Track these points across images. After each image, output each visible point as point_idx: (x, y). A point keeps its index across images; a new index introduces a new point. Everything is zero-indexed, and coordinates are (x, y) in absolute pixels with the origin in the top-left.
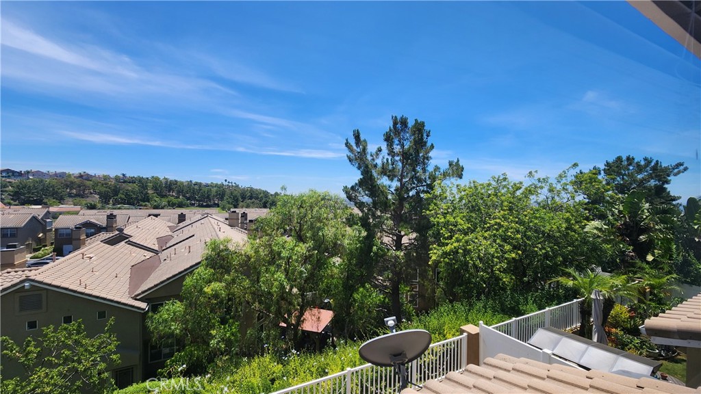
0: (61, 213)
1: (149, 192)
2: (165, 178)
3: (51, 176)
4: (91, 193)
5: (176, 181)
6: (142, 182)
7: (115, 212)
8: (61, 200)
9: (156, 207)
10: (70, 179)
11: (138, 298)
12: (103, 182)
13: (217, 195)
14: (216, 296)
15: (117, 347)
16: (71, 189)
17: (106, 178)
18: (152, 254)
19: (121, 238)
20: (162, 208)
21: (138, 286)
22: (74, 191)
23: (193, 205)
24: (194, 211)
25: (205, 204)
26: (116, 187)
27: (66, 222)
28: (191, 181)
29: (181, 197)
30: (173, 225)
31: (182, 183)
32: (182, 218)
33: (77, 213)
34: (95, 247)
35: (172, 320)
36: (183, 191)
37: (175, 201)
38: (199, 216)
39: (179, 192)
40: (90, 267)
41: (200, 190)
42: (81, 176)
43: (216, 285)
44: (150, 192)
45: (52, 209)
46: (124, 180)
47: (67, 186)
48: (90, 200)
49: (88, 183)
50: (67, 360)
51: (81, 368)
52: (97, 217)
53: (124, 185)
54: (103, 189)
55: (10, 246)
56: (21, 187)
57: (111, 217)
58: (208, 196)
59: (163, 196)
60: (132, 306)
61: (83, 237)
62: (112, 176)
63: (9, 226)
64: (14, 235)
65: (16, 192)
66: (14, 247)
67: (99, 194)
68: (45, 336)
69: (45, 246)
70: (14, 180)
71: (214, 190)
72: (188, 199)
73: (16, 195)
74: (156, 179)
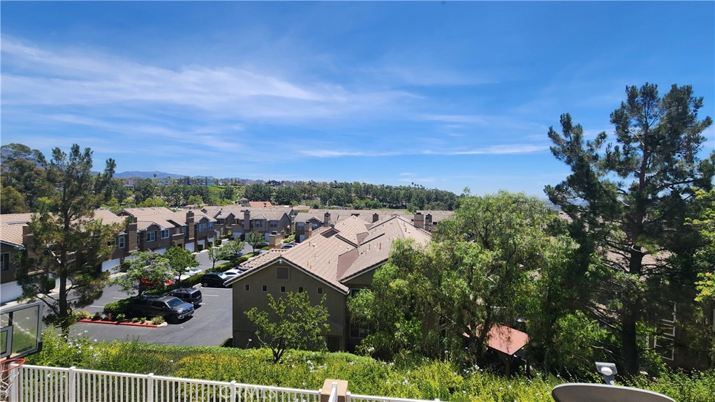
2: (364, 183)
3: (294, 184)
4: (316, 197)
5: (372, 185)
6: (346, 186)
7: (330, 211)
8: (299, 202)
9: (357, 208)
10: (304, 186)
11: (343, 282)
12: (322, 188)
13: (404, 198)
14: (400, 292)
15: (328, 318)
16: (304, 194)
17: (325, 184)
18: (353, 247)
19: (332, 232)
20: (361, 209)
21: (343, 273)
22: (306, 195)
23: (385, 206)
24: (385, 212)
25: (394, 205)
26: (330, 191)
27: (301, 218)
28: (383, 185)
29: (375, 199)
30: (369, 223)
31: (376, 187)
32: (376, 218)
33: (307, 211)
34: (316, 237)
35: (365, 306)
36: (377, 193)
37: (371, 202)
38: (389, 217)
39: (374, 195)
40: (314, 253)
41: (391, 193)
42: (310, 184)
43: (399, 282)
44: (353, 195)
45: (295, 208)
46: (336, 186)
47: (302, 191)
48: (314, 202)
49: (314, 189)
50: (299, 320)
51: (307, 327)
52: (319, 215)
53: (336, 189)
54: (323, 193)
55: (273, 233)
56: (280, 192)
57: (327, 215)
58: (397, 198)
59: (362, 199)
60: (339, 288)
61: (310, 230)
62: (328, 183)
63: (273, 219)
64: (275, 226)
65: (277, 196)
66: (275, 233)
67: (320, 197)
68: (288, 298)
69: (291, 234)
70: (276, 188)
71: (402, 192)
72: (381, 201)
73: (277, 198)
74: (357, 184)
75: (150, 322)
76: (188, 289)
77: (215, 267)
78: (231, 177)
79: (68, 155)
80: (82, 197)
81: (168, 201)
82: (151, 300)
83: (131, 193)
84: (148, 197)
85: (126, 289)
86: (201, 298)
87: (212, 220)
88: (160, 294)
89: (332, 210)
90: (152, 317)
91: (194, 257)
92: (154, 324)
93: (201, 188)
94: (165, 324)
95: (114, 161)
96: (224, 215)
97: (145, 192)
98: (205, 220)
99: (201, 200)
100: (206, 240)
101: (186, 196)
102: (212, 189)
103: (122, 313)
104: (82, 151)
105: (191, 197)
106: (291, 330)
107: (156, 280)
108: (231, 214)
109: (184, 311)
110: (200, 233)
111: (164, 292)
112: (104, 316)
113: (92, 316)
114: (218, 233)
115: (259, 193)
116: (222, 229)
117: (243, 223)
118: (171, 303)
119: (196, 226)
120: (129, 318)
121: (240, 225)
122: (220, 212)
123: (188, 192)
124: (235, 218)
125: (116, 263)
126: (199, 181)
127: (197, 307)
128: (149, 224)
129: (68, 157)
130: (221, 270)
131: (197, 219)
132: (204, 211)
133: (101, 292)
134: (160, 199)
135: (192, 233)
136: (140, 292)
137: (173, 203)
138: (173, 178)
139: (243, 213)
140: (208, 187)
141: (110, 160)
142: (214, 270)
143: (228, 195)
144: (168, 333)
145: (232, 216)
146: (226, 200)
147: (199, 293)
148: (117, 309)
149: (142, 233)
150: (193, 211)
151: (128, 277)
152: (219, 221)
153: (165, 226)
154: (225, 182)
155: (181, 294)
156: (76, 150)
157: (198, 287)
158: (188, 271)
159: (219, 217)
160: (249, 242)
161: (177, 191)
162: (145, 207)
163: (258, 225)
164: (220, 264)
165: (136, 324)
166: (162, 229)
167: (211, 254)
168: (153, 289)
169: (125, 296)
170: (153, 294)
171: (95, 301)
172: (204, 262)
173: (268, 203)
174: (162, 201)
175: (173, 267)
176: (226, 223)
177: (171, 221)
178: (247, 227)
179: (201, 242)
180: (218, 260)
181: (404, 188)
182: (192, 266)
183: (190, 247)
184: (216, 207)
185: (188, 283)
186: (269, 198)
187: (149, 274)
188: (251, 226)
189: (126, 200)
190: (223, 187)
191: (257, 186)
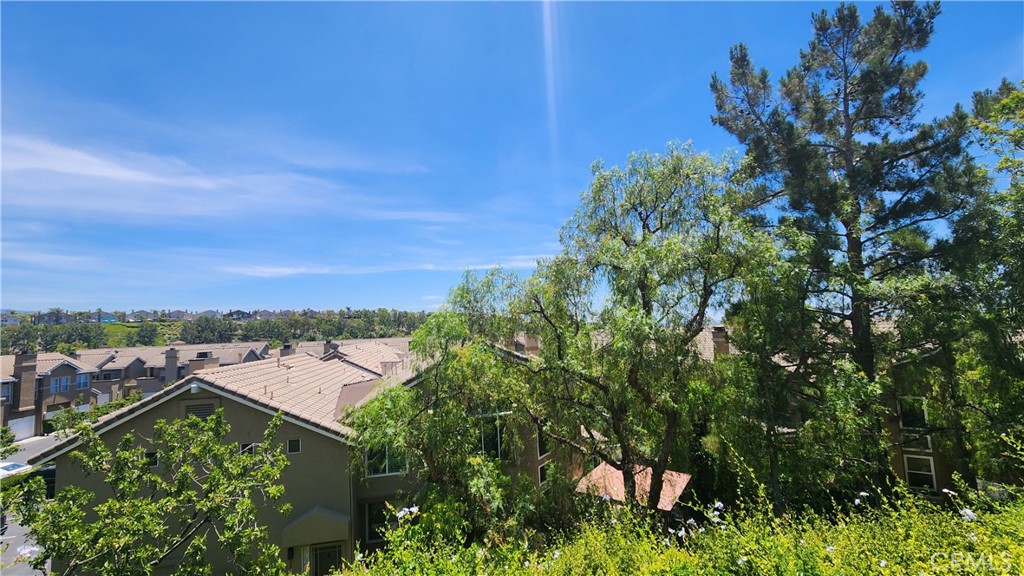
5: (406, 313)
6: (366, 316)
11: (346, 421)
12: (327, 319)
16: (295, 329)
17: (330, 313)
18: (373, 377)
22: (298, 331)
26: (340, 323)
31: (413, 315)
40: (286, 377)
42: (305, 314)
46: (349, 315)
47: (291, 326)
49: (313, 321)
53: (349, 321)
54: (327, 327)
56: (249, 329)
62: (337, 311)
70: (243, 323)
73: (245, 338)
74: (383, 311)
87: (90, 370)
93: (87, 328)
96: (121, 363)
98: (67, 369)
100: (68, 411)
102: (113, 328)
108: (138, 360)
110: (53, 395)
114: (104, 395)
115: (209, 331)
117: (162, 373)
119: (41, 379)
122: (113, 358)
123: (54, 336)
124: (146, 366)
126: (83, 316)
131: (45, 368)
132: (73, 355)
135: (27, 396)
138: (23, 315)
139: (164, 356)
140: (103, 325)
145: (139, 362)
152: (108, 372)
154: (140, 316)
159: (108, 366)
176: (124, 376)
179: (54, 415)
183: (22, 426)
184: (106, 350)
190: (136, 325)
191: (207, 320)
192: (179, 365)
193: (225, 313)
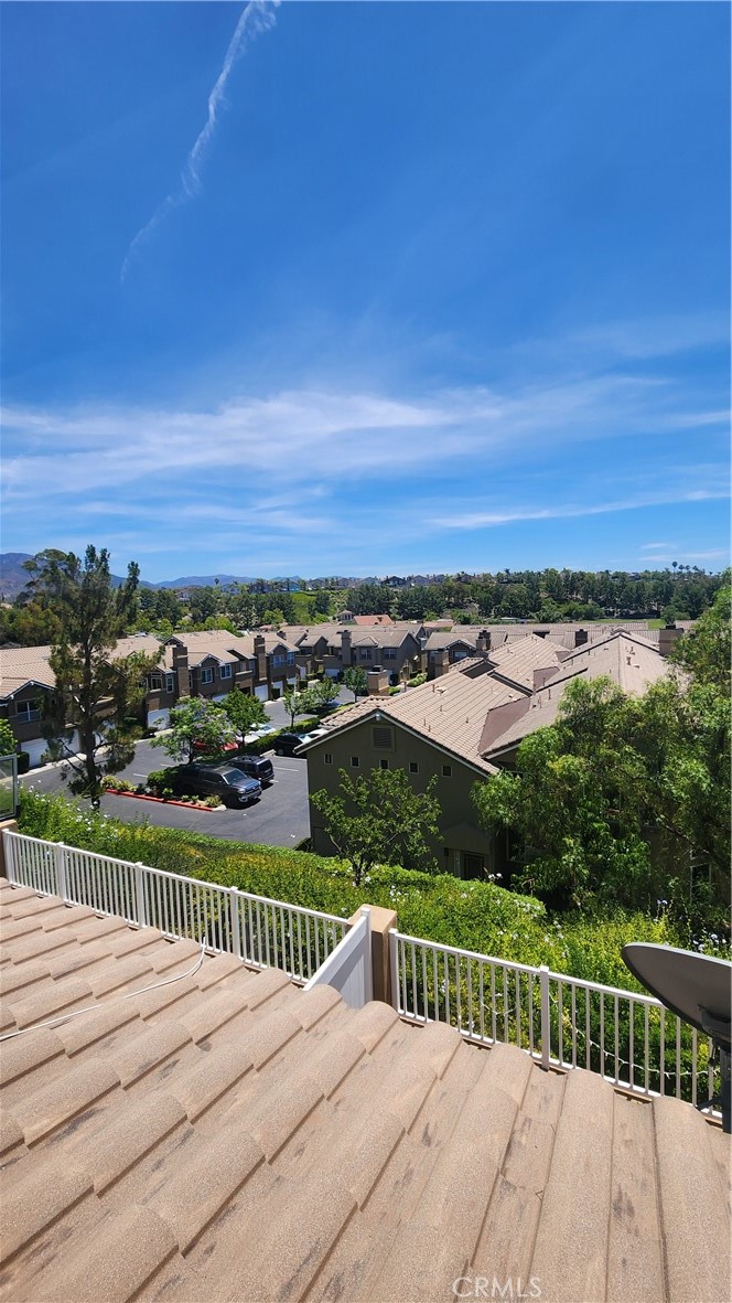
0: (433, 630)
1: (541, 595)
2: (565, 571)
3: (430, 581)
4: (471, 602)
5: (582, 574)
6: (530, 579)
7: (491, 629)
8: (439, 613)
9: (545, 621)
10: (448, 584)
11: (489, 757)
12: (483, 585)
13: (655, 595)
14: (571, 779)
16: (449, 598)
17: (487, 577)
18: (521, 695)
19: (485, 667)
20: (553, 622)
21: (491, 741)
22: (453, 600)
23: (611, 614)
24: (603, 626)
25: (632, 612)
26: (498, 590)
27: (436, 642)
28: (607, 572)
29: (590, 601)
30: (565, 649)
31: (592, 576)
32: (581, 637)
33: (447, 630)
34: (453, 678)
35: (501, 801)
36: (593, 590)
37: (581, 608)
38: (607, 635)
39: (586, 594)
40: (439, 704)
41: (624, 586)
42: (459, 578)
43: (570, 760)
44: (543, 595)
45: (427, 624)
46: (507, 579)
47: (446, 593)
48: (467, 613)
49: (467, 587)
50: (388, 815)
51: (400, 828)
52: (468, 635)
53: (508, 586)
54: (483, 595)
55: (375, 670)
56: (404, 597)
57: (485, 635)
58: (639, 597)
59: (561, 601)
60: (480, 768)
61: (446, 663)
62: (494, 574)
63: (389, 645)
64: (393, 657)
65: (401, 605)
66: (378, 670)
67: (479, 602)
68: (373, 778)
69: (420, 672)
70: (399, 590)
71: (650, 584)
72: (602, 604)
73: (401, 607)
74: (551, 573)
75: (203, 803)
76: (253, 758)
77: (295, 724)
78: (326, 576)
79: (83, 562)
80: (102, 620)
81: (236, 620)
82: (204, 770)
83: (186, 610)
84: (209, 615)
85: (172, 752)
86: (272, 772)
87: (292, 648)
88: (216, 763)
89: (494, 626)
90: (207, 796)
91: (262, 708)
92: (209, 806)
93: (281, 597)
94: (223, 807)
95: (137, 565)
96: (311, 641)
97: (204, 607)
98: (281, 649)
99: (281, 617)
100: (285, 683)
101: (260, 613)
102: (298, 597)
103: (169, 787)
104: (98, 555)
105: (268, 613)
106: (373, 829)
107: (210, 742)
108: (322, 638)
109: (247, 790)
110: (275, 670)
111: (221, 759)
112: (148, 790)
113: (136, 787)
114: (303, 670)
115: (372, 599)
116: (309, 663)
117: (340, 653)
118: (229, 776)
119: (269, 658)
120: (178, 794)
121: (337, 655)
122: (305, 636)
123: (262, 605)
124: (329, 644)
125: (164, 714)
126: (278, 585)
127: (266, 785)
128: (203, 658)
129: (83, 565)
130: (303, 730)
131: (269, 648)
132: (282, 635)
133: (133, 753)
134: (223, 617)
135: (263, 670)
136: (191, 758)
137: (242, 623)
138: (241, 584)
139: (340, 636)
140: (291, 594)
141: (133, 564)
142: (293, 729)
143: (320, 608)
144: (226, 822)
145: (323, 641)
146: (317, 614)
147: (268, 765)
148: (162, 780)
149: (195, 670)
150: (264, 635)
151: (174, 734)
152: (304, 651)
153: (225, 659)
154: (316, 583)
155: (244, 764)
156: (91, 552)
157: (269, 755)
158: (255, 729)
159: (304, 643)
160: (347, 684)
161: (247, 604)
162: (200, 630)
163: (364, 656)
164: (302, 720)
165: (186, 804)
166: (222, 664)
167: (288, 704)
168: (208, 755)
169: (173, 764)
170: (208, 762)
171: (127, 766)
172: (277, 717)
173: (385, 617)
174: (227, 620)
175: (234, 723)
176: (316, 654)
177: (233, 652)
178: (347, 659)
179: (277, 685)
180: (299, 713)
181: (655, 576)
182: (261, 722)
183: (261, 693)
184: (300, 627)
185: (256, 749)
186: (388, 608)
187: (200, 732)
188: (354, 658)
189: (181, 622)
190: (313, 593)
191: (368, 588)
192: (352, 646)
193: (383, 579)
